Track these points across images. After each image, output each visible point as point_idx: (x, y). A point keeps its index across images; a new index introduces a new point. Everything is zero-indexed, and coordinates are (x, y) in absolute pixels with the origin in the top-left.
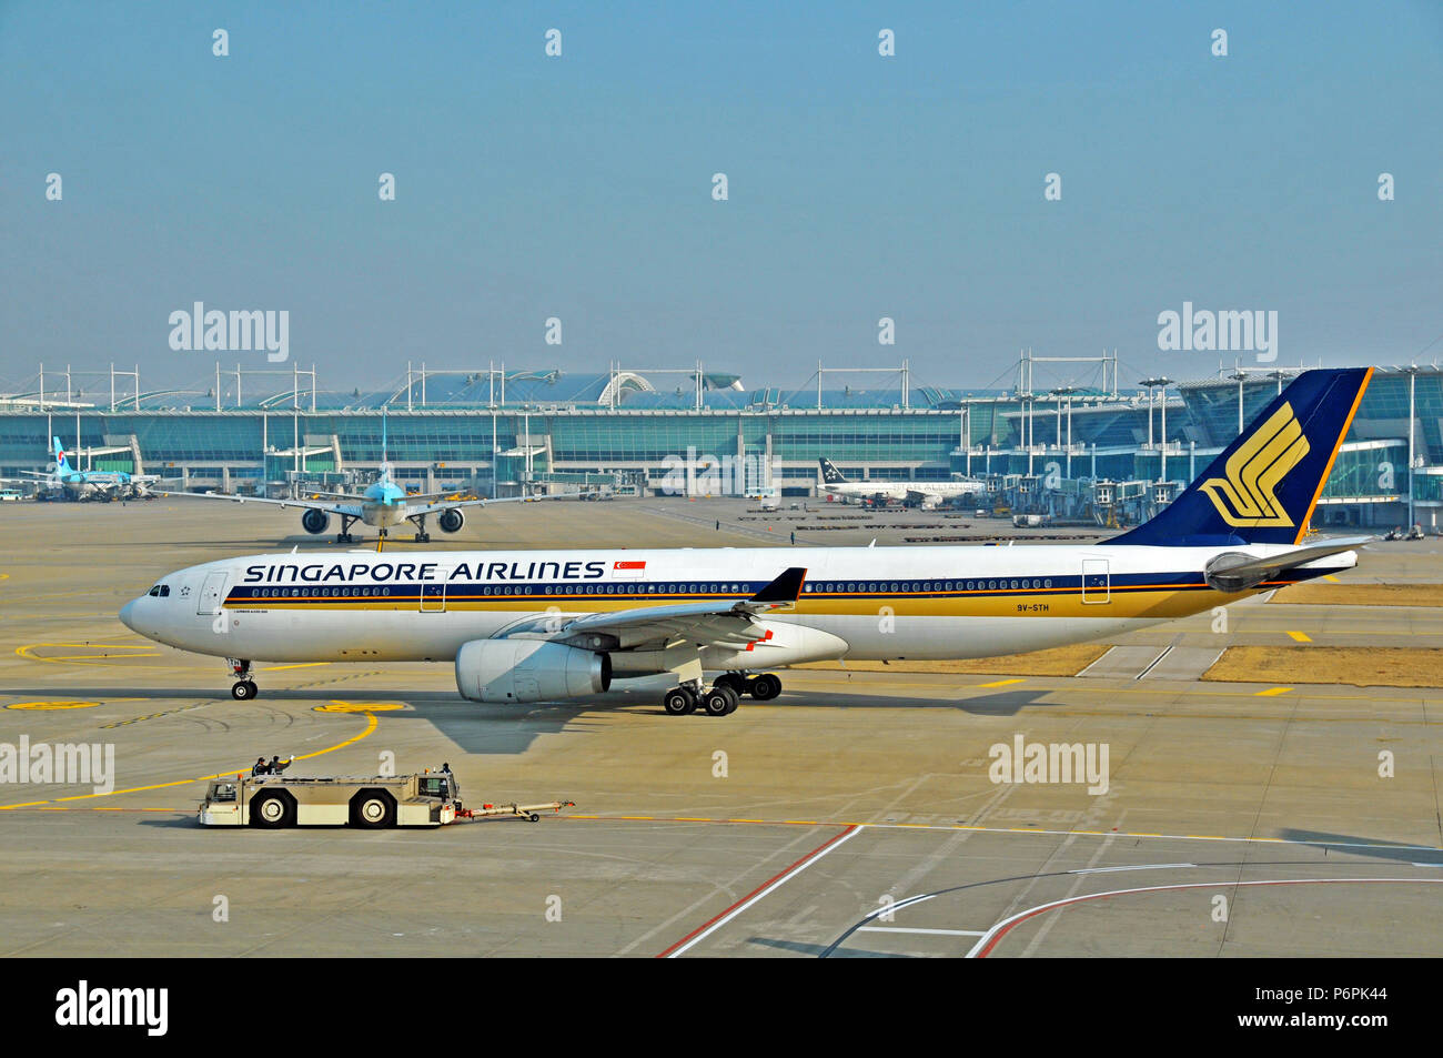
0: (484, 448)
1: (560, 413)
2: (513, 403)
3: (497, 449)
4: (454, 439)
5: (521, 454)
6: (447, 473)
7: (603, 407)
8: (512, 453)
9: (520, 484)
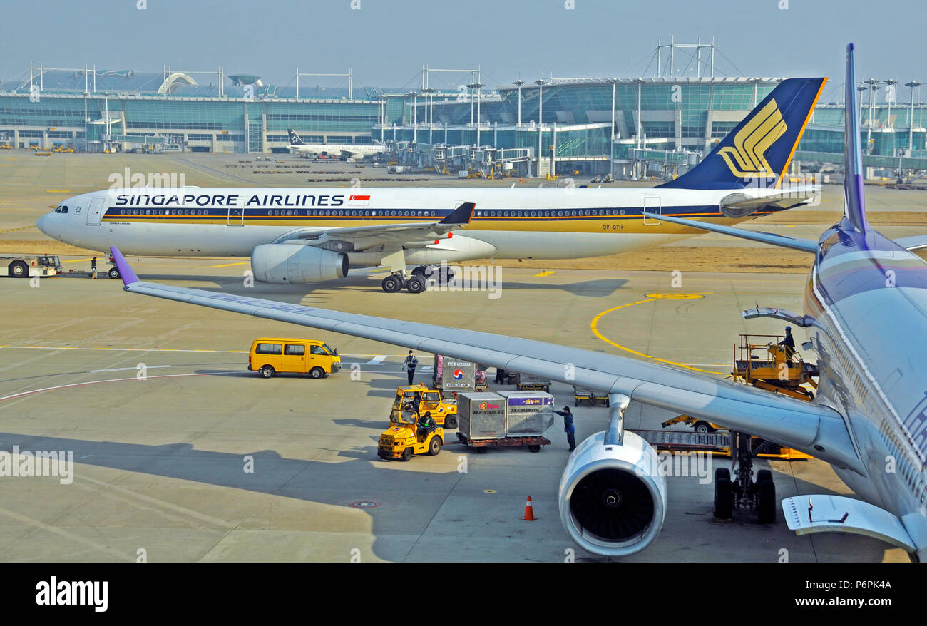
0: (80, 118)
1: (130, 98)
2: (102, 91)
3: (88, 120)
4: (61, 113)
5: (103, 123)
6: (57, 135)
7: (159, 95)
8: (97, 122)
9: (102, 142)
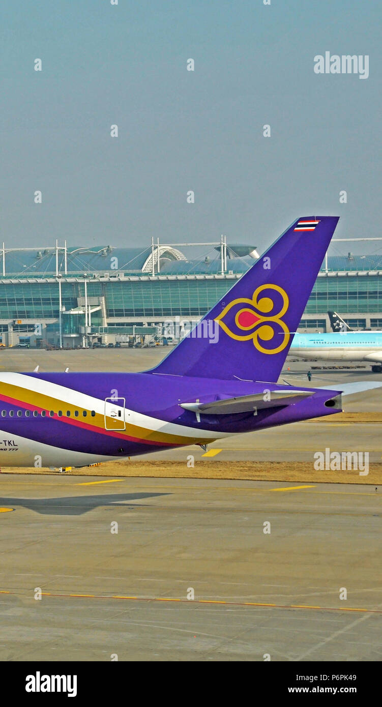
0: (52, 308)
1: (112, 279)
2: (74, 273)
3: (62, 309)
4: (29, 302)
5: (81, 312)
6: (23, 328)
7: (146, 274)
8: (74, 312)
9: (81, 336)
